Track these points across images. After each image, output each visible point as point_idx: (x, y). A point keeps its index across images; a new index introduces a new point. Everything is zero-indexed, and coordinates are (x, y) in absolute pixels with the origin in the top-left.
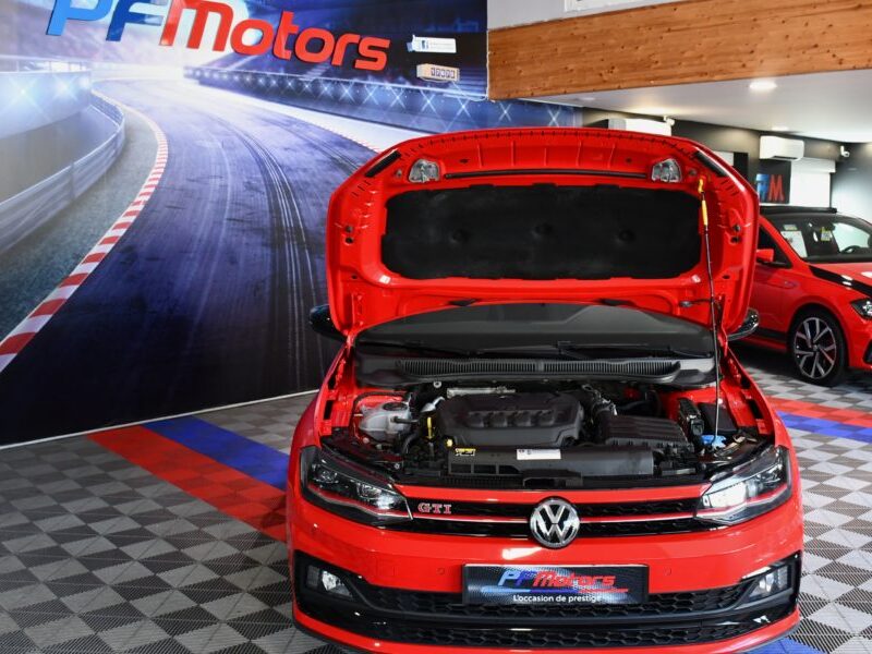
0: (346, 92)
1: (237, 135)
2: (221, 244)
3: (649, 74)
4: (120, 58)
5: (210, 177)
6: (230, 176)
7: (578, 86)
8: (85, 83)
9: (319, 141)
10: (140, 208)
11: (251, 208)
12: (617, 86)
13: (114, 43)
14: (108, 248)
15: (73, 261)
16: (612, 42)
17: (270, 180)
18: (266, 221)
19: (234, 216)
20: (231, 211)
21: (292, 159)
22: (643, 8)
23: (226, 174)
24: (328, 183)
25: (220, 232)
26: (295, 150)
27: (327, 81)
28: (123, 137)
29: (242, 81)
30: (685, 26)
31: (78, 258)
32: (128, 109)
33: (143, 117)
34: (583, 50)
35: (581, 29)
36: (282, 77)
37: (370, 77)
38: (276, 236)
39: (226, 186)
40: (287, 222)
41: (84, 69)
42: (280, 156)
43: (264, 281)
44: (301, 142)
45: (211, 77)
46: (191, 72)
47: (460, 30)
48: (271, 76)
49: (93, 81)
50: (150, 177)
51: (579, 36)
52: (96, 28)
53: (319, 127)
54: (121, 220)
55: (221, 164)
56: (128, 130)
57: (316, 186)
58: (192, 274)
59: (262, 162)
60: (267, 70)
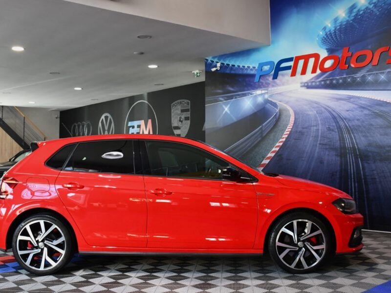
0: (383, 77)
1: (324, 107)
2: (316, 155)
4: (278, 85)
5: (312, 126)
6: (320, 126)
8: (266, 96)
9: (364, 105)
10: (284, 140)
11: (329, 139)
13: (275, 80)
14: (273, 155)
15: (262, 159)
17: (340, 126)
18: (338, 144)
19: (322, 143)
20: (321, 140)
21: (351, 115)
23: (318, 124)
25: (315, 150)
26: (353, 111)
27: (370, 74)
28: (278, 113)
29: (325, 83)
31: (263, 158)
32: (281, 103)
33: (285, 105)
36: (345, 78)
38: (342, 152)
39: (318, 130)
40: (348, 145)
41: (266, 91)
42: (344, 114)
43: (336, 172)
44: (356, 106)
45: (312, 85)
46: (303, 84)
48: (339, 78)
49: (269, 95)
50: (288, 128)
52: (269, 76)
53: (366, 98)
54: (277, 144)
55: (316, 120)
56: (280, 111)
57: (365, 127)
58: (304, 166)
59: (335, 118)
60: (337, 76)
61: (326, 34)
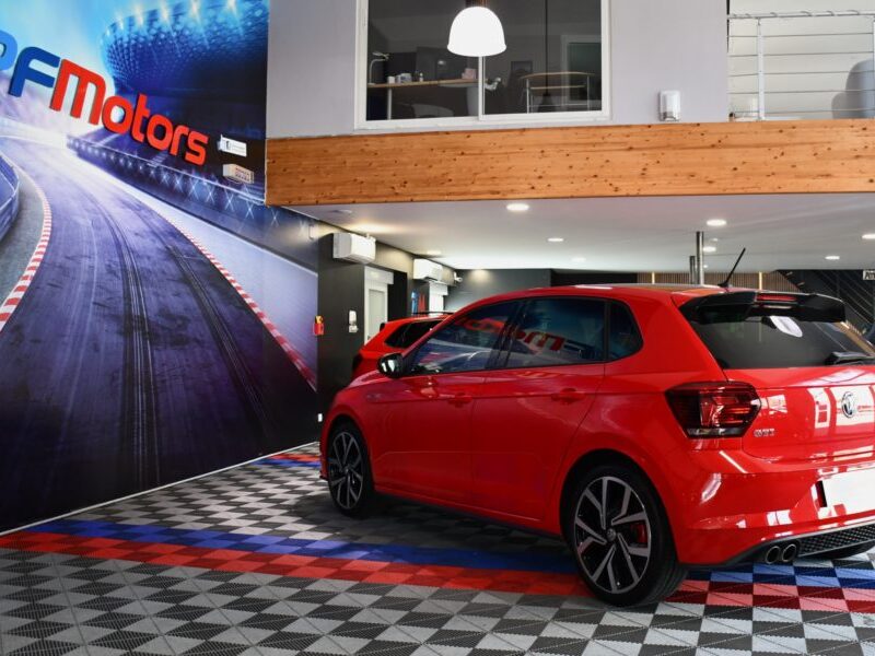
0: (178, 183)
1: (103, 214)
2: (88, 330)
3: (443, 189)
5: (82, 256)
6: (96, 257)
7: (368, 196)
9: (158, 228)
10: (27, 283)
11: (108, 291)
12: (409, 198)
13: (14, 99)
16: (405, 159)
17: (125, 266)
18: (121, 307)
19: (98, 300)
20: (96, 294)
21: (141, 245)
22: (437, 133)
23: (94, 254)
24: (163, 272)
25: (86, 317)
26: (142, 237)
27: (166, 170)
29: (108, 158)
30: (477, 152)
32: (24, 173)
33: (34, 184)
34: (374, 165)
35: (373, 146)
36: (136, 160)
37: (193, 171)
38: (128, 324)
39: (93, 267)
40: (135, 311)
42: (133, 241)
43: (117, 372)
44: (147, 229)
45: (86, 151)
46: (72, 142)
47: (250, 136)
48: (129, 156)
50: (37, 249)
51: (370, 152)
53: (159, 216)
54: (13, 295)
55: (90, 243)
57: (156, 276)
58: (66, 360)
59: (119, 245)
60: (125, 151)
61: (116, 43)
